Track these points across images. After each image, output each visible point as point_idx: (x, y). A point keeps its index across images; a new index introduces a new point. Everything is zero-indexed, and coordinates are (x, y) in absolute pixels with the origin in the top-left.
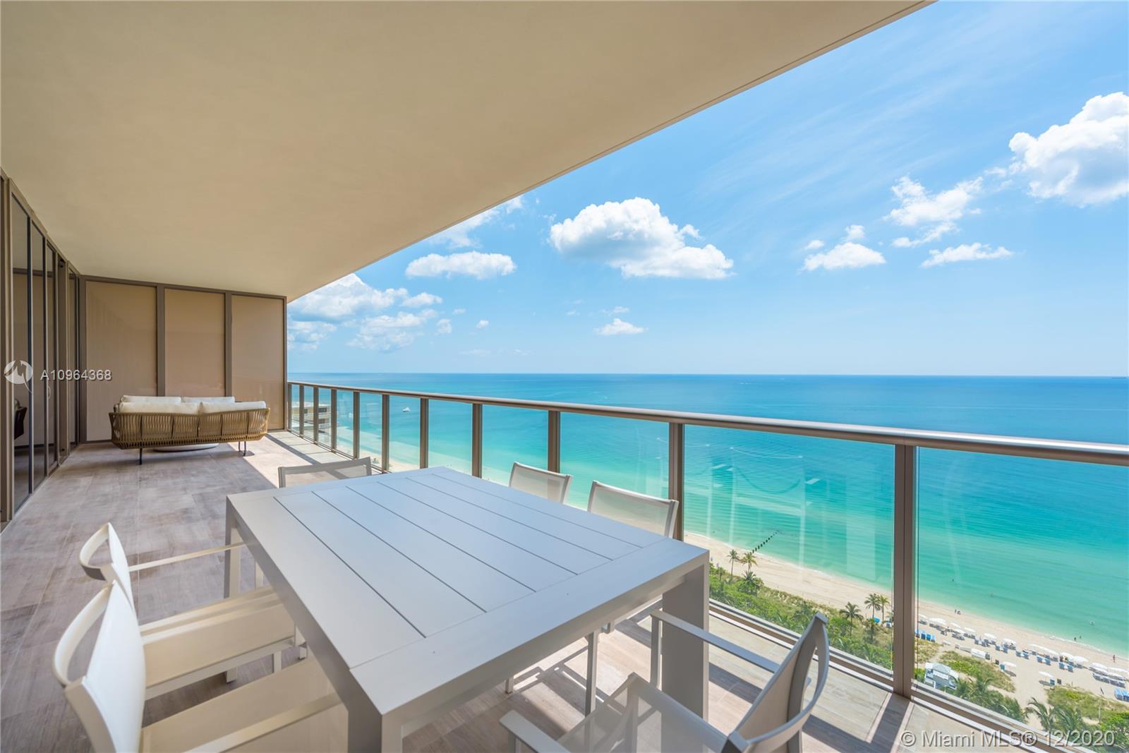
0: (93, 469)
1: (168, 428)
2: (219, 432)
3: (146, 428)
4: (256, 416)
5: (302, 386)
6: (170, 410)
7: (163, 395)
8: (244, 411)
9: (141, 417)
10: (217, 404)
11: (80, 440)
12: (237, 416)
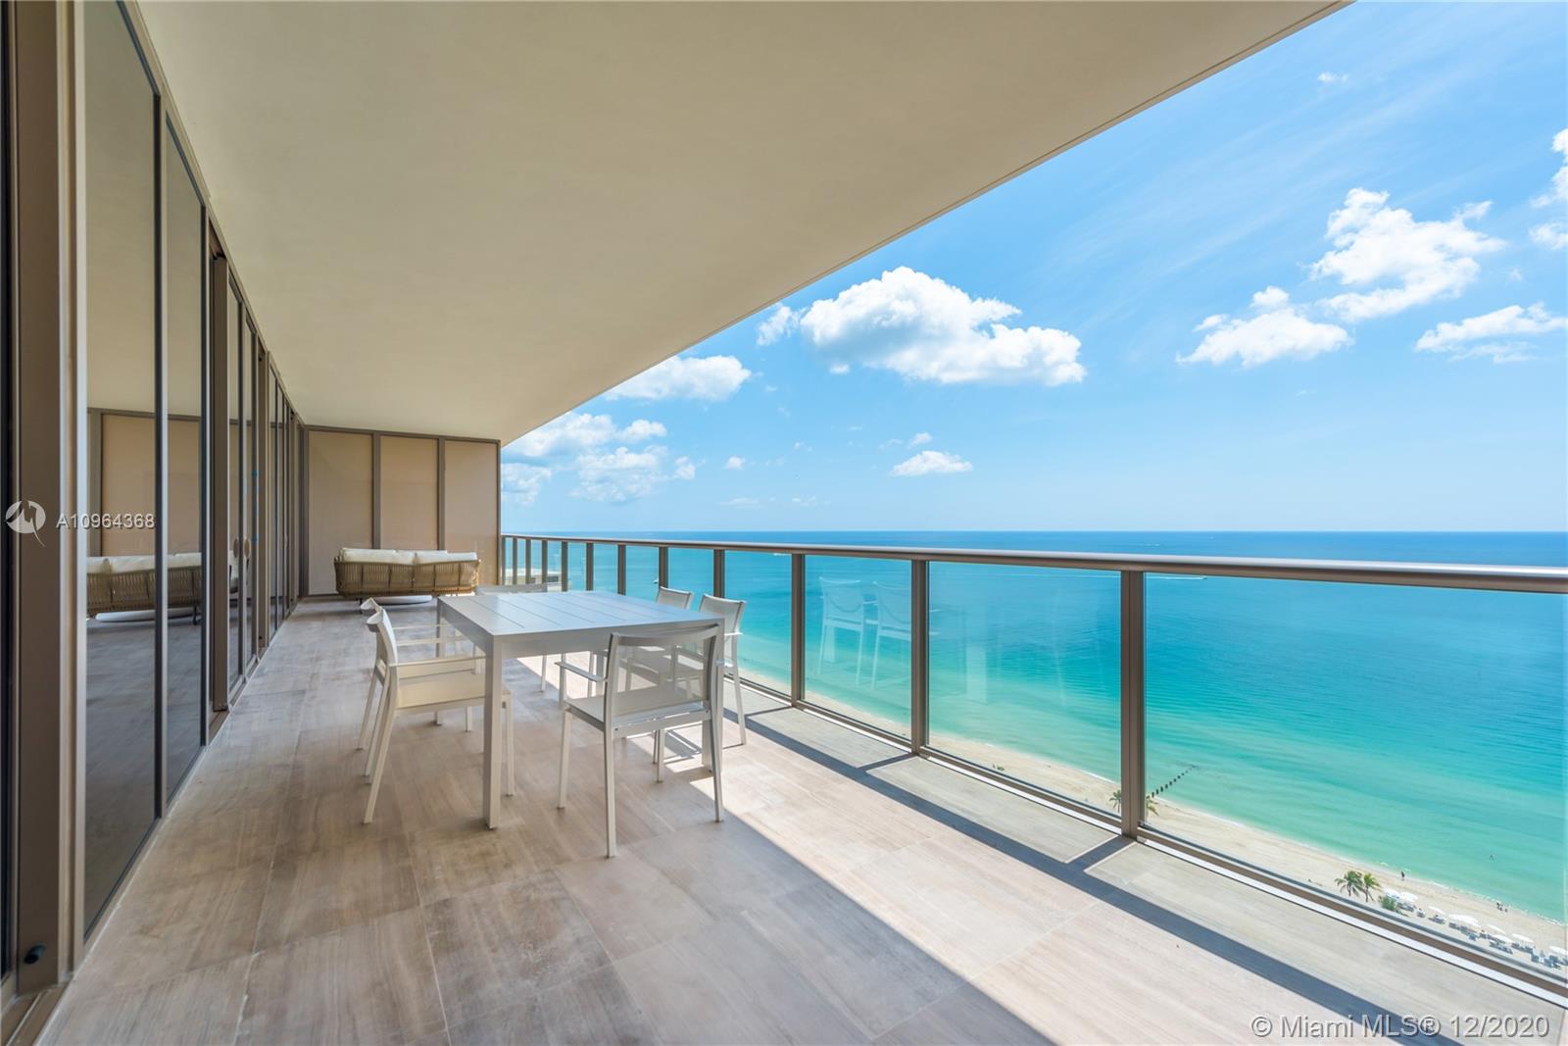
0: (320, 616)
1: (384, 577)
2: (432, 584)
3: (367, 577)
4: (467, 568)
5: (515, 539)
6: (388, 560)
7: (379, 548)
8: (456, 562)
9: (362, 565)
10: (430, 556)
11: (303, 593)
12: (449, 567)
